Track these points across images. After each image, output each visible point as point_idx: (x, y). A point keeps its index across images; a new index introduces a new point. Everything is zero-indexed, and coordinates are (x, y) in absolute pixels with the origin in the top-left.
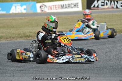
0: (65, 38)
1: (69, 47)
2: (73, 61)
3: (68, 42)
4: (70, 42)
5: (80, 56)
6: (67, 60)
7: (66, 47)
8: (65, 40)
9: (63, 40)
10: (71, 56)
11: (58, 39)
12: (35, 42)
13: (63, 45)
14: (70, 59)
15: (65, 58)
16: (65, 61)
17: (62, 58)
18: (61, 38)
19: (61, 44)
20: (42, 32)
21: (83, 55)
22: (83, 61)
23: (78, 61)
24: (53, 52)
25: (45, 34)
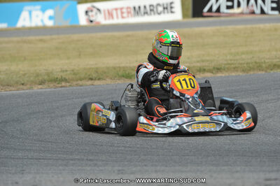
0: (184, 80)
1: (189, 99)
2: (190, 130)
3: (190, 88)
4: (194, 87)
5: (207, 119)
6: (178, 127)
7: (184, 99)
8: (183, 83)
9: (178, 84)
10: (186, 119)
11: (170, 80)
13: (178, 94)
14: (184, 126)
15: (173, 124)
16: (173, 130)
17: (169, 124)
18: (176, 80)
19: (175, 92)
20: (146, 67)
21: (215, 118)
22: (213, 130)
23: (202, 130)
24: (157, 110)
25: (152, 69)
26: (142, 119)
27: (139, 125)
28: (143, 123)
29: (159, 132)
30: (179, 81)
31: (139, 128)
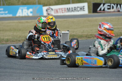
0: (46, 37)
1: (47, 45)
2: (47, 57)
3: (48, 40)
5: (54, 53)
6: (42, 56)
7: (45, 45)
8: (45, 38)
9: (43, 39)
10: (45, 53)
14: (44, 56)
15: (40, 55)
16: (40, 57)
17: (38, 55)
18: (42, 37)
19: (42, 42)
20: (32, 32)
21: (57, 53)
22: (56, 57)
23: (51, 57)
24: (36, 49)
25: (35, 33)
26: (28, 53)
27: (27, 55)
29: (35, 58)
30: (44, 38)
31: (27, 56)
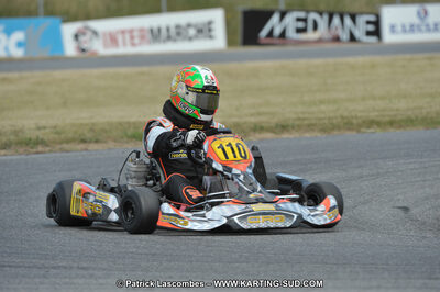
0: (230, 145)
1: (239, 175)
2: (245, 225)
3: (239, 158)
4: (245, 158)
5: (271, 207)
6: (225, 221)
7: (230, 175)
8: (228, 150)
9: (220, 152)
10: (238, 208)
11: (205, 146)
12: (138, 157)
13: (220, 168)
14: (235, 218)
15: (217, 216)
16: (217, 225)
17: (209, 215)
18: (216, 145)
19: (214, 165)
20: (161, 124)
21: (282, 206)
22: (280, 225)
23: (263, 225)
24: (187, 194)
25: (171, 129)
26: (167, 208)
27: (161, 216)
28: (168, 214)
29: (195, 228)
30: (221, 147)
31: (162, 222)
